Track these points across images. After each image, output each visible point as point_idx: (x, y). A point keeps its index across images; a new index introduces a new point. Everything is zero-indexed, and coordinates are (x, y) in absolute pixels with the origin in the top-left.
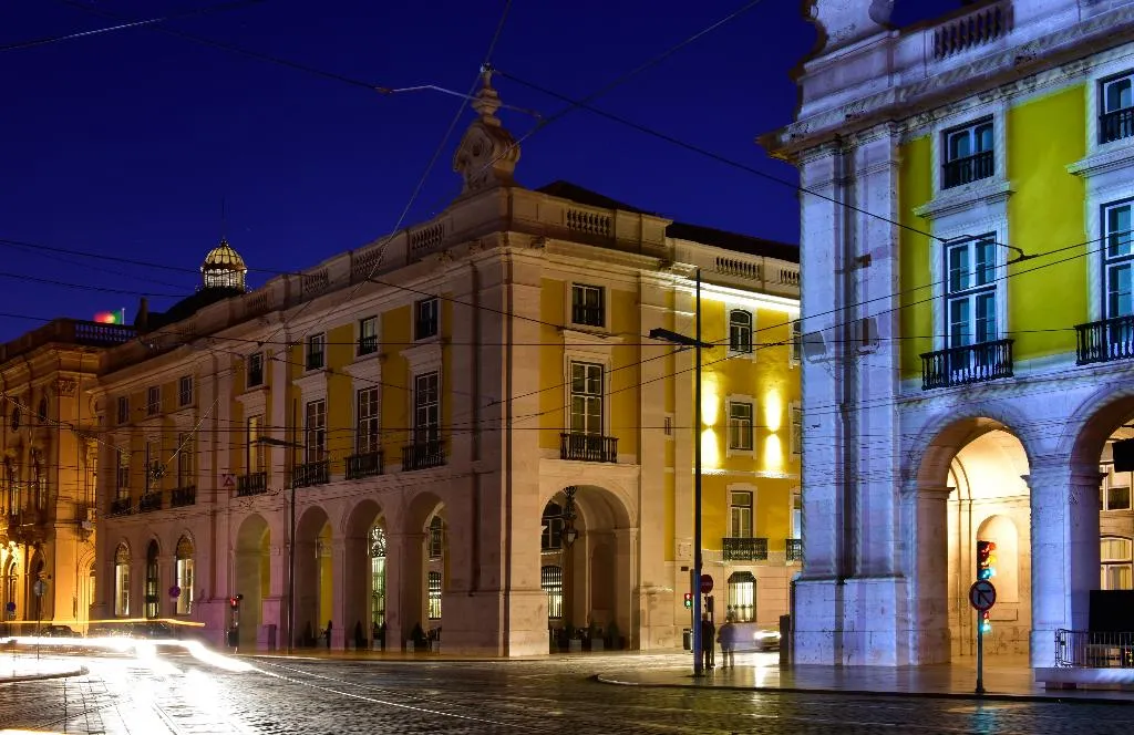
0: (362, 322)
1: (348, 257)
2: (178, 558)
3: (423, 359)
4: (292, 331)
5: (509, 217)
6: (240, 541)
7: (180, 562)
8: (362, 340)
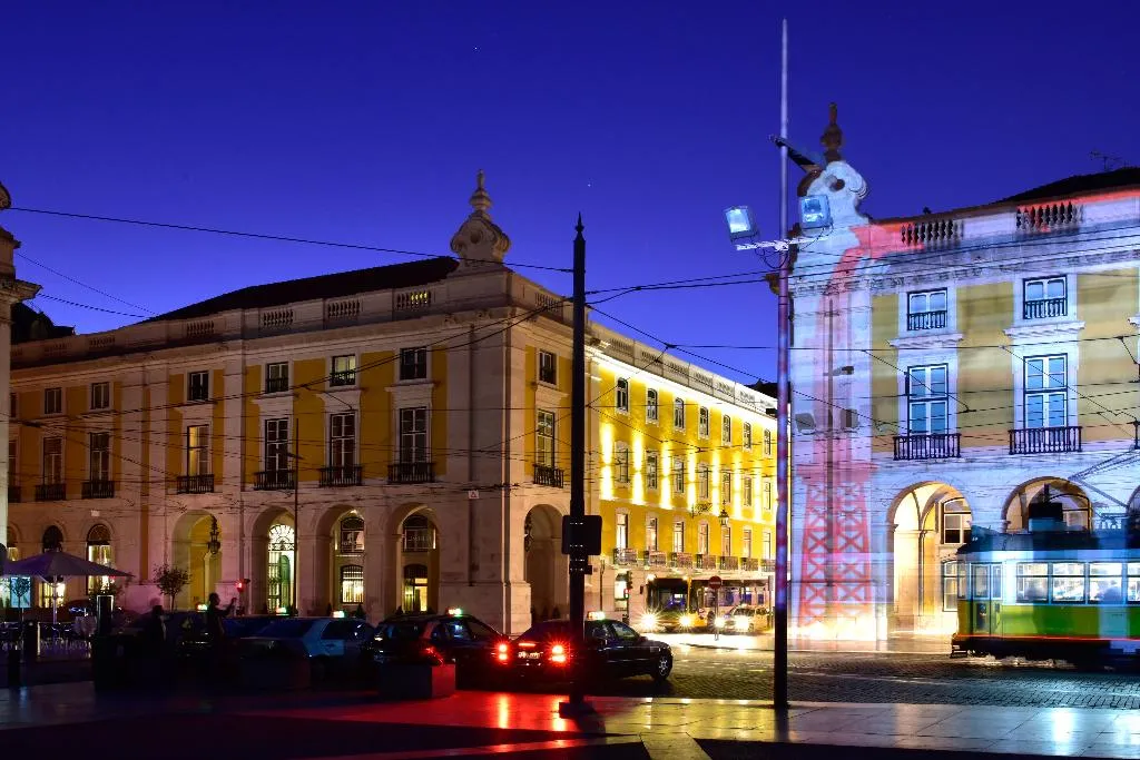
0: (334, 358)
1: (321, 303)
2: (90, 543)
3: (412, 396)
4: (248, 357)
5: (508, 296)
6: (176, 533)
7: (90, 548)
8: (333, 373)
